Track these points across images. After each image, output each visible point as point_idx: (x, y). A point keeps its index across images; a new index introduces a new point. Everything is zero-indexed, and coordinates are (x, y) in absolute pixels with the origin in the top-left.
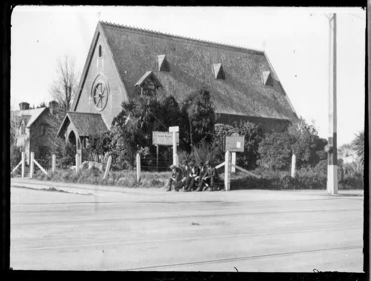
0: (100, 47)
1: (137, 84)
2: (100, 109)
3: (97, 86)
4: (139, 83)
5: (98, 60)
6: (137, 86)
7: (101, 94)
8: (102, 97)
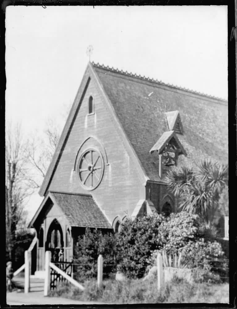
0: (91, 98)
1: (153, 149)
2: (91, 188)
3: (85, 156)
4: (157, 147)
5: (86, 117)
6: (152, 152)
7: (92, 166)
8: (93, 170)
